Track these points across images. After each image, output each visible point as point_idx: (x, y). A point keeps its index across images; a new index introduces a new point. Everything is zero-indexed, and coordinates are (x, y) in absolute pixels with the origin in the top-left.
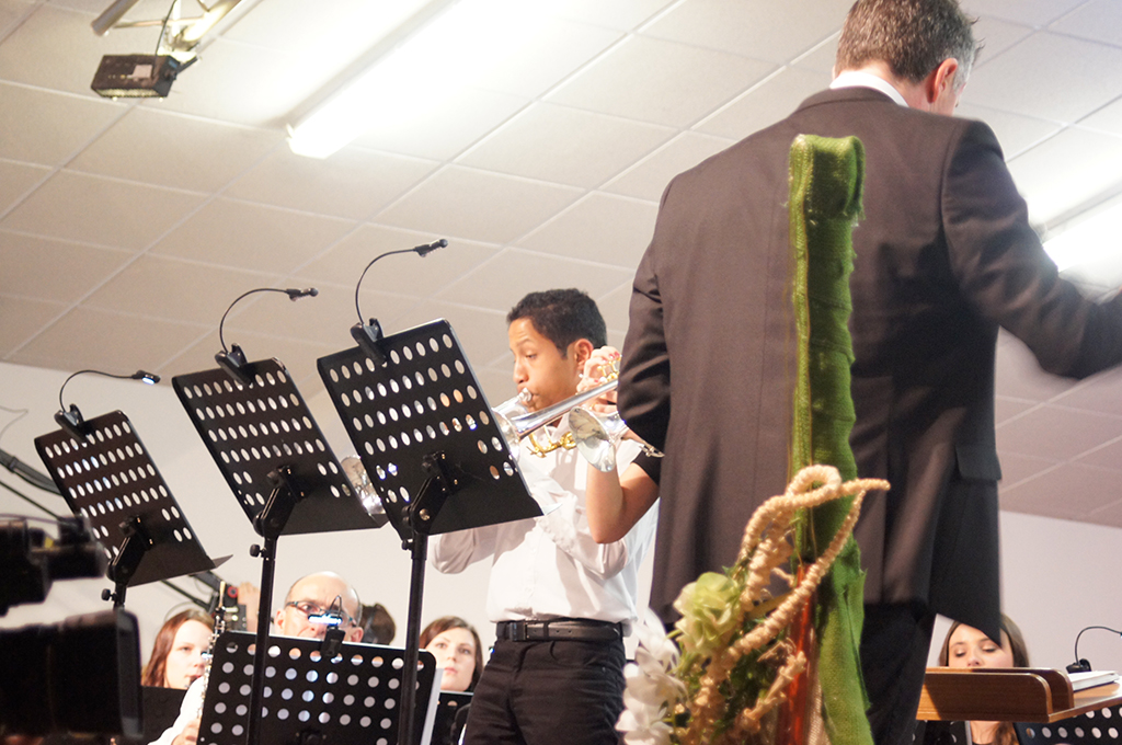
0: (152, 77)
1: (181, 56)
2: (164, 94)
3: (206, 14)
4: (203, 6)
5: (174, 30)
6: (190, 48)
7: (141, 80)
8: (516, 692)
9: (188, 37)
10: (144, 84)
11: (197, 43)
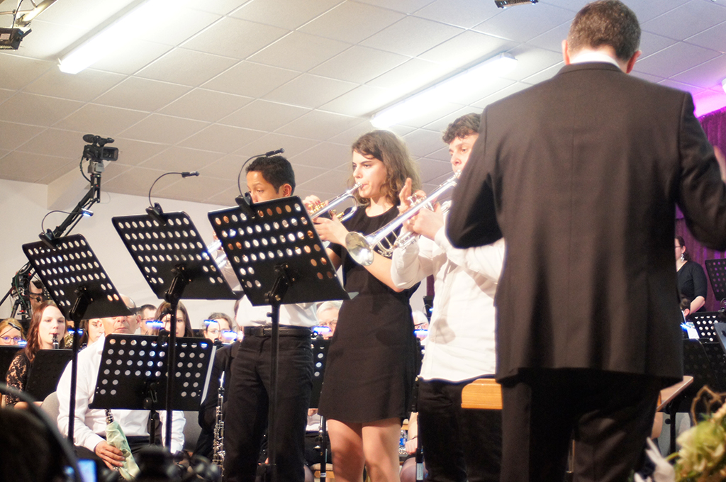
0: (10, 38)
1: (24, 29)
2: (16, 48)
3: (35, 9)
4: (34, 4)
5: (18, 16)
6: (26, 24)
7: (4, 41)
8: (260, 363)
9: (25, 19)
10: (6, 43)
11: (29, 22)
